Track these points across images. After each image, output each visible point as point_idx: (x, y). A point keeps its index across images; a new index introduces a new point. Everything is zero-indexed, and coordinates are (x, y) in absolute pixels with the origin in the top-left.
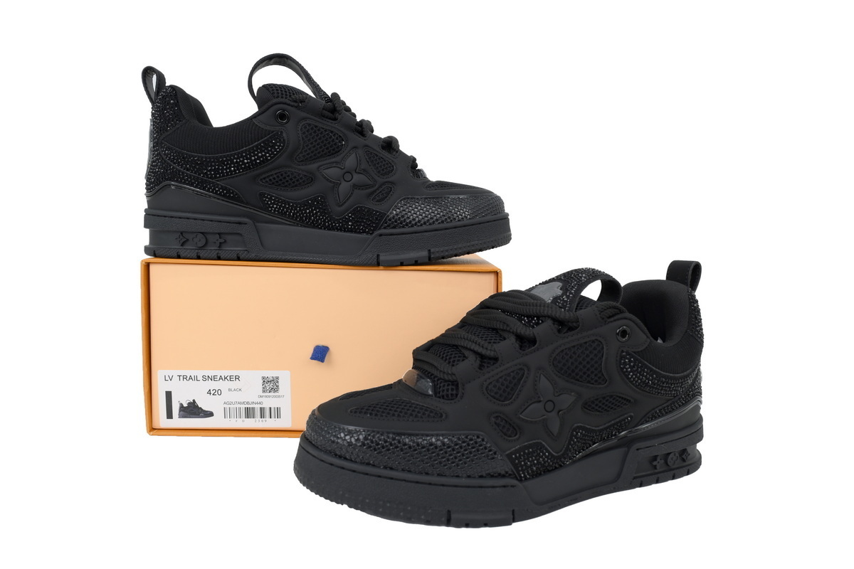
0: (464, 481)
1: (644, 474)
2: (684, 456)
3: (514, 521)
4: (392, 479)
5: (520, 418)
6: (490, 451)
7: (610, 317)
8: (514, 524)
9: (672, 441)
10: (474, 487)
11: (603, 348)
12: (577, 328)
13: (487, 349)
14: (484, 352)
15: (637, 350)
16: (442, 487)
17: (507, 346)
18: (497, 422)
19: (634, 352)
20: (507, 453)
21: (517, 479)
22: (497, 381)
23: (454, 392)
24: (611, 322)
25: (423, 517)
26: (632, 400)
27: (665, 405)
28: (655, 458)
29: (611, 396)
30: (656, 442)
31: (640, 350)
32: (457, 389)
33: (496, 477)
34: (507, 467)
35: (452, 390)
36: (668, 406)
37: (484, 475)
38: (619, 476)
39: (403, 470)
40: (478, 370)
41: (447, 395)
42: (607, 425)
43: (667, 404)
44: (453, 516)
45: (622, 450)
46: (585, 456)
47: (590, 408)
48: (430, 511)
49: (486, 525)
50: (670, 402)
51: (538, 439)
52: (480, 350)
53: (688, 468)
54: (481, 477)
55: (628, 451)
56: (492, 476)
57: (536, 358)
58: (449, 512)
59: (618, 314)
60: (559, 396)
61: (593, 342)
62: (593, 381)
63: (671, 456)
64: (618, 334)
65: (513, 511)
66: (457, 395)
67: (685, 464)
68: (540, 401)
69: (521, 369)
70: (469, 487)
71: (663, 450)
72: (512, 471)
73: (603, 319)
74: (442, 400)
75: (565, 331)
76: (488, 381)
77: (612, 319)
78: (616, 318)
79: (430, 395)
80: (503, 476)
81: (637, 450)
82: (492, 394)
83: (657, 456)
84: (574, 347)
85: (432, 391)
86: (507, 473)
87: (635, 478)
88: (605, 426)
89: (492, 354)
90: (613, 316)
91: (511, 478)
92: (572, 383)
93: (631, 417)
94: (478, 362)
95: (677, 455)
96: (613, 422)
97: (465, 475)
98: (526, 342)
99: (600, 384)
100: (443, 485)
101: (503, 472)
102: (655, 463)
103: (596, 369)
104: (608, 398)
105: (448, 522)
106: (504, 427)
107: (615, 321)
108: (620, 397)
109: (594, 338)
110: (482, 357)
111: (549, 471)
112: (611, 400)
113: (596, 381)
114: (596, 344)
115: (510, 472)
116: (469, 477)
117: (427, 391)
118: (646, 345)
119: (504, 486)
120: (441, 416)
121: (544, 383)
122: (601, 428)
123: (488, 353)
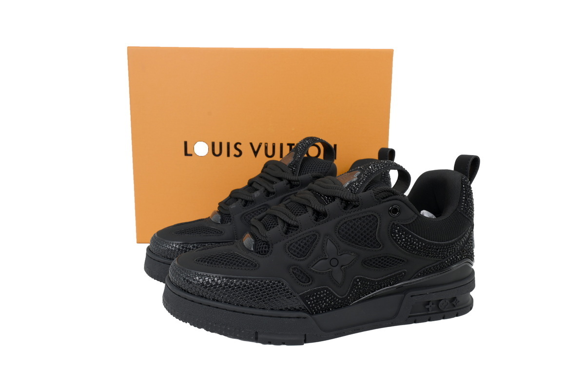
0: (268, 312)
1: (419, 314)
2: (454, 303)
3: (306, 342)
4: (217, 308)
5: (311, 270)
6: (288, 292)
7: (384, 198)
8: (305, 344)
9: (442, 291)
10: (276, 317)
11: (377, 221)
12: (357, 206)
13: (292, 219)
14: (290, 221)
15: (405, 223)
16: (251, 316)
17: (306, 217)
18: (295, 272)
19: (403, 225)
20: (301, 294)
21: (309, 313)
22: (296, 243)
23: (267, 249)
24: (385, 202)
25: (238, 335)
26: (405, 261)
27: (434, 264)
28: (428, 303)
29: (385, 257)
30: (427, 291)
31: (407, 223)
32: (269, 248)
33: (292, 310)
34: (301, 304)
35: (265, 248)
36: (437, 265)
37: (284, 309)
38: (397, 314)
39: (225, 302)
40: (284, 234)
41: (262, 251)
42: (384, 277)
43: (436, 264)
44: (260, 336)
45: (400, 296)
46: (368, 299)
47: (369, 265)
48: (243, 332)
49: (284, 343)
50: (438, 263)
51: (325, 286)
52: (287, 220)
53: (457, 311)
54: (281, 310)
55: (404, 297)
56: (290, 310)
57: (325, 227)
58: (256, 333)
59: (391, 196)
60: (341, 255)
61: (369, 216)
62: (369, 246)
63: (441, 302)
64: (390, 211)
65: (305, 335)
66: (268, 251)
67: (455, 308)
68: (326, 259)
69: (313, 235)
70: (271, 317)
71: (434, 298)
72: (304, 307)
73: (378, 199)
74: (258, 255)
75: (351, 207)
76: (290, 243)
77: (385, 200)
78: (389, 198)
79: (251, 251)
80: (298, 310)
81: (412, 296)
82: (292, 252)
83: (429, 302)
84: (355, 219)
85: (253, 248)
86: (300, 308)
87: (409, 317)
88: (382, 278)
89: (295, 223)
90: (387, 197)
91: (304, 312)
92: (353, 246)
93: (404, 272)
94: (285, 228)
95: (447, 301)
96: (389, 276)
97: (269, 308)
98: (319, 215)
99: (374, 247)
100: (253, 314)
101: (297, 308)
102: (427, 307)
103: (371, 237)
104: (383, 258)
105: (256, 339)
106: (299, 276)
107: (388, 201)
108: (393, 258)
109: (370, 214)
110: (289, 225)
111: (335, 308)
112: (386, 259)
113: (372, 245)
114: (372, 218)
115: (303, 308)
116: (272, 309)
117: (251, 249)
118: (414, 220)
119: (298, 318)
120: (256, 266)
121: (330, 246)
122: (379, 279)
123: (292, 222)
